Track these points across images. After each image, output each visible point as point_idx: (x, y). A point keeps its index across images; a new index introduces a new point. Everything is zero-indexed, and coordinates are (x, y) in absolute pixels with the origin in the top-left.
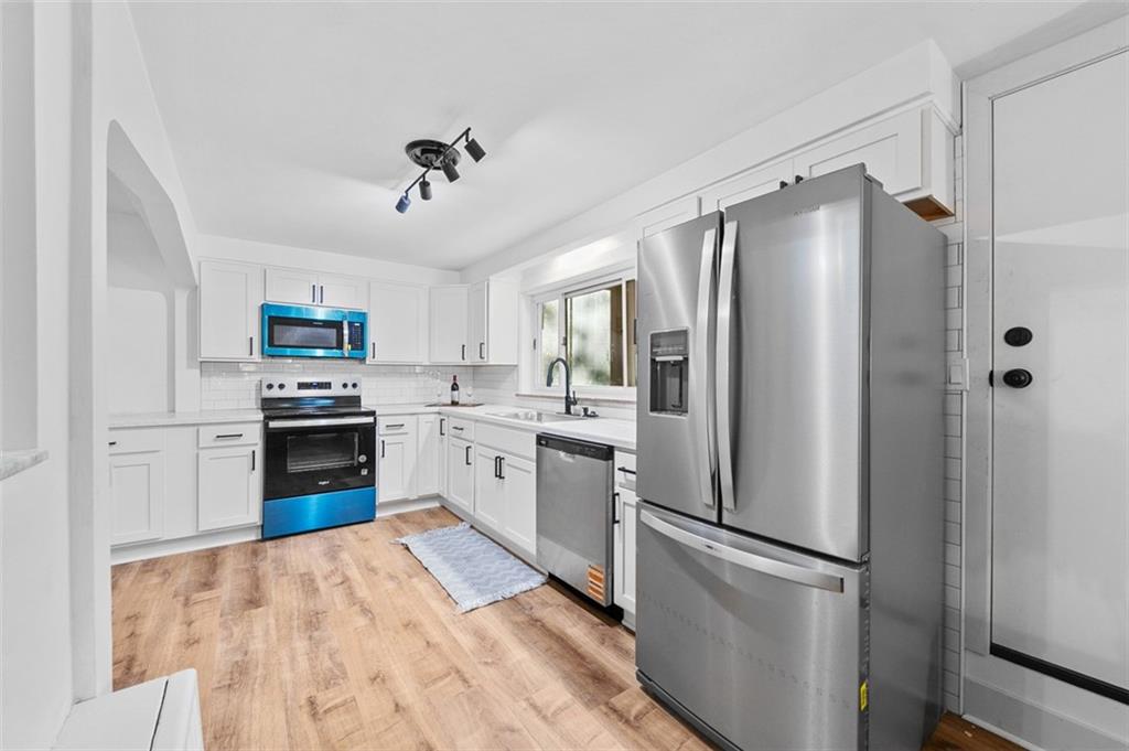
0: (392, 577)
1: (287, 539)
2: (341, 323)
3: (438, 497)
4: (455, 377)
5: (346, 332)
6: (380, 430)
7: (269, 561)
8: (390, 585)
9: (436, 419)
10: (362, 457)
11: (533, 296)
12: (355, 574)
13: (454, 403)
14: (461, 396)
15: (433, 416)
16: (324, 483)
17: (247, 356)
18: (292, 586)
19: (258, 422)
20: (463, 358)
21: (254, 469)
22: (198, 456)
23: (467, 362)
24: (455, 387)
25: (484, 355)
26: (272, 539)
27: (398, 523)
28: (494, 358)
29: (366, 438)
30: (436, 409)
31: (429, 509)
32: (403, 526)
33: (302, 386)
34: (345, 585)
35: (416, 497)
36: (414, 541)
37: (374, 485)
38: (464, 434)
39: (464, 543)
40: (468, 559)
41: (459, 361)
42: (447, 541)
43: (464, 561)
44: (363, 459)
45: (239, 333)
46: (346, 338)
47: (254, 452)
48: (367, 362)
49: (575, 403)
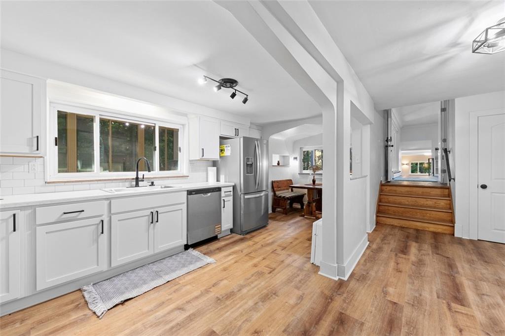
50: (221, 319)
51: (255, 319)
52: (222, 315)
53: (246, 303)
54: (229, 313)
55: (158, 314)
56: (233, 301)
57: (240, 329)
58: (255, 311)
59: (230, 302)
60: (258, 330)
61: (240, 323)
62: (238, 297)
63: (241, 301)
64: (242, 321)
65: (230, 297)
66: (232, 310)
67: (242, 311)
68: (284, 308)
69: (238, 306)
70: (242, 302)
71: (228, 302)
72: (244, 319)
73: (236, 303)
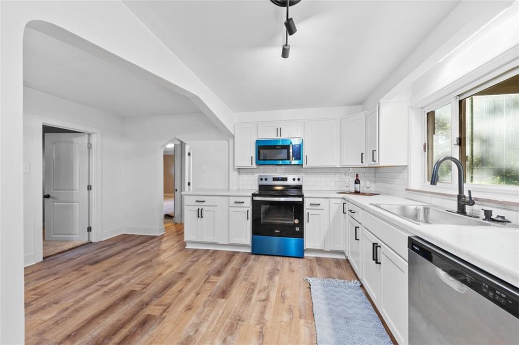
0: (290, 311)
1: (261, 256)
2: (289, 145)
3: (342, 253)
4: (357, 175)
5: (291, 151)
6: (307, 205)
7: (247, 267)
8: (285, 317)
9: (341, 202)
10: (296, 220)
11: (422, 108)
12: (273, 295)
13: (357, 193)
14: (361, 187)
15: (340, 200)
16: (277, 231)
17: (251, 165)
18: (244, 290)
19: (249, 196)
20: (362, 162)
21: (248, 219)
22: (229, 209)
23: (366, 164)
24: (357, 182)
25: (376, 158)
26: (256, 254)
27: (315, 264)
28: (384, 160)
29: (298, 209)
30: (342, 196)
31: (337, 259)
32: (317, 267)
33: (275, 179)
34: (264, 303)
35: (329, 250)
36: (317, 283)
37: (303, 238)
38: (355, 216)
39: (349, 301)
40: (348, 319)
41: (359, 164)
42: (337, 292)
43: (343, 321)
44: (297, 221)
45: (247, 154)
46: (291, 154)
47: (248, 211)
48: (304, 167)
49: (471, 203)
50: (224, 307)
51: (194, 317)
52: (225, 309)
53: (208, 328)
54: (220, 313)
55: (275, 293)
56: (223, 324)
57: (204, 306)
58: (196, 324)
59: (227, 322)
60: (189, 311)
61: (206, 310)
62: (222, 331)
63: (215, 328)
64: (204, 312)
65: (230, 327)
66: (219, 316)
67: (209, 319)
68: (161, 339)
69: (215, 322)
70: (213, 327)
71: (228, 321)
72: (203, 314)
73: (219, 324)
